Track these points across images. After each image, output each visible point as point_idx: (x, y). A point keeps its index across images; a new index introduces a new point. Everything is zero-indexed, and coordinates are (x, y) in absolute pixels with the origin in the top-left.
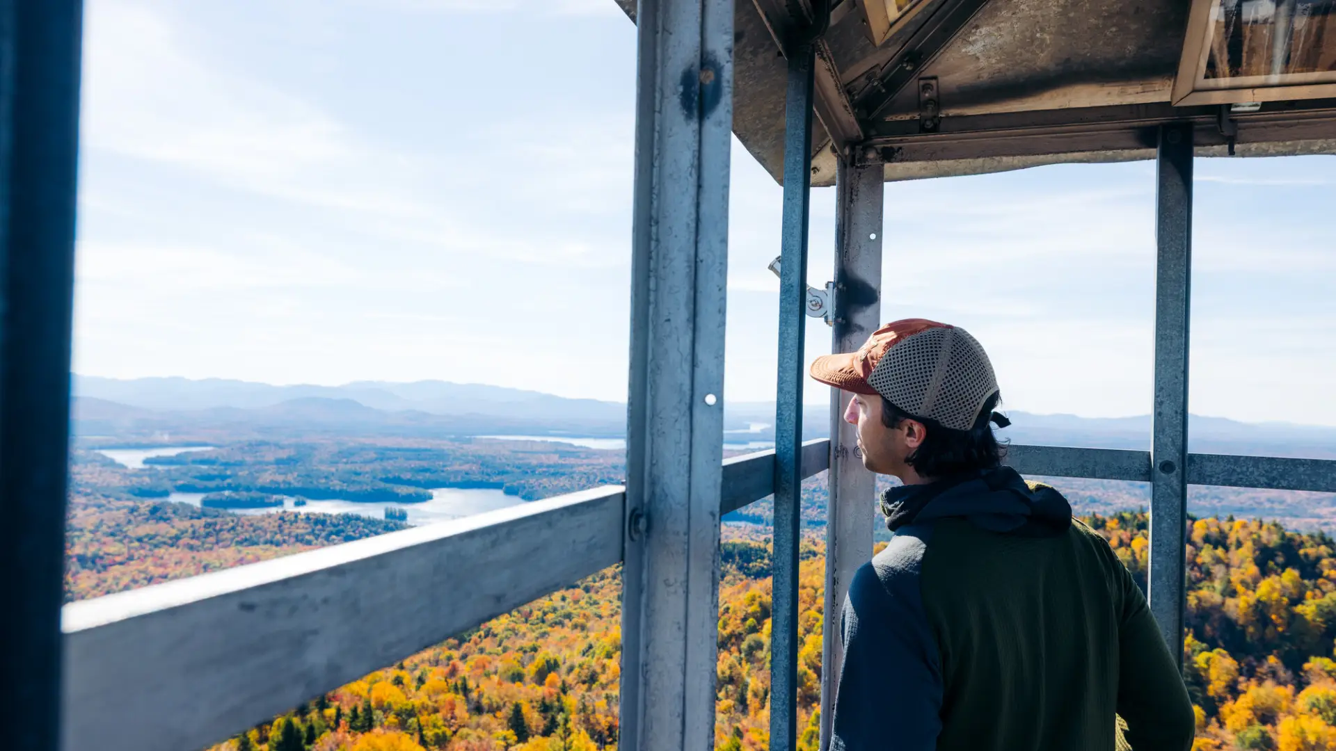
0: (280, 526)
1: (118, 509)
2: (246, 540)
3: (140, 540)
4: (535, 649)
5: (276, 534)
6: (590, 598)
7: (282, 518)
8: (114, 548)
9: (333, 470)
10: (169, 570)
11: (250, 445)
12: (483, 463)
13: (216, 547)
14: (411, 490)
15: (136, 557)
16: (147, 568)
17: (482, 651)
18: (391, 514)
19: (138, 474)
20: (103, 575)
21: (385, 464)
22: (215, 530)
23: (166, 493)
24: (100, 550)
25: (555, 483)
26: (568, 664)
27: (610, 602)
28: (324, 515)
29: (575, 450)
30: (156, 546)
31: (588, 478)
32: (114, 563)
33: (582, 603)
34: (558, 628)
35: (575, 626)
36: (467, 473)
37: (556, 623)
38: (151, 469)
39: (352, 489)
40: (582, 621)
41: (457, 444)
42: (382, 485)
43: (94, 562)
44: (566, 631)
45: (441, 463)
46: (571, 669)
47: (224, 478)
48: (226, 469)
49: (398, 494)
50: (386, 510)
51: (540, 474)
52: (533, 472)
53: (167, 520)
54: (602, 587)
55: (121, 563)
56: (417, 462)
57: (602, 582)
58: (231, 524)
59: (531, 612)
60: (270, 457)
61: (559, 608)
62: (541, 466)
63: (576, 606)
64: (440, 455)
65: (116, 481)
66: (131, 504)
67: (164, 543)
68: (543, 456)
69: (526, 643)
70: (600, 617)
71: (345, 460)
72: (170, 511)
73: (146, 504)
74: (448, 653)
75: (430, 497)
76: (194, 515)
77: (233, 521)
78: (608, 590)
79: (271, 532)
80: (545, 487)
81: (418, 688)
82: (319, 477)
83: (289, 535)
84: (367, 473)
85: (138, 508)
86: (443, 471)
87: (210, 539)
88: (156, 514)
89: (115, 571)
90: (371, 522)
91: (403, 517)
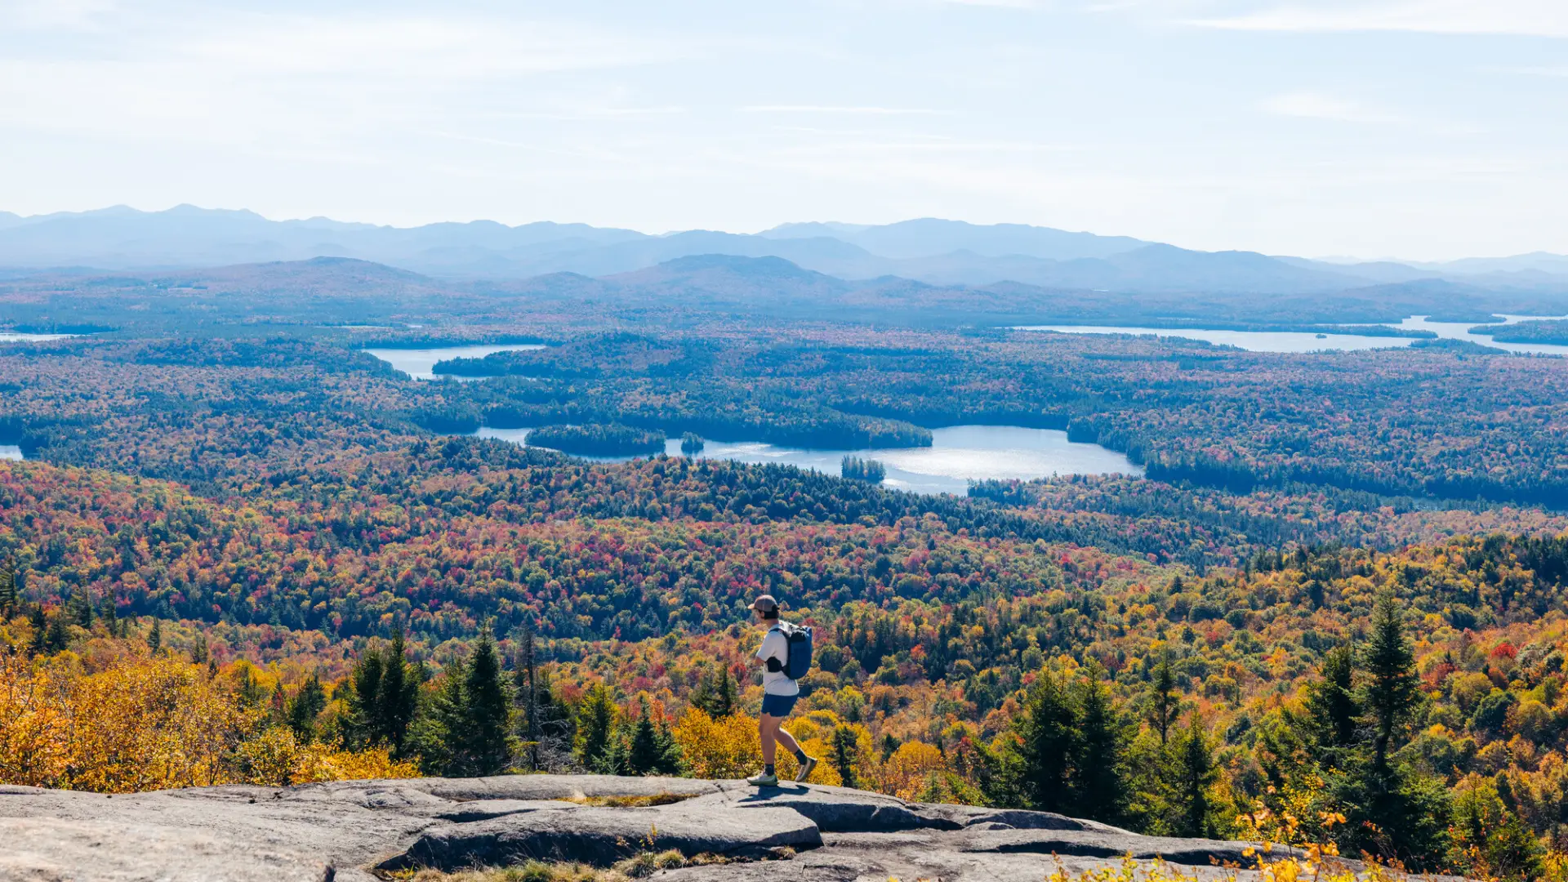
0: (656, 484)
1: (396, 448)
2: (599, 507)
3: (428, 500)
5: (650, 497)
6: (1245, 638)
7: (659, 470)
8: (389, 512)
9: (749, 386)
10: (475, 554)
11: (606, 339)
12: (1028, 375)
13: (550, 517)
14: (890, 426)
15: (423, 529)
16: (439, 547)
18: (855, 468)
19: (425, 389)
21: (843, 377)
22: (548, 488)
23: (472, 425)
24: (367, 514)
25: (1172, 419)
27: (1288, 648)
28: (733, 464)
29: (1208, 353)
30: (454, 512)
31: (1241, 409)
32: (391, 539)
33: (1228, 647)
35: (1213, 690)
36: (997, 397)
38: (446, 382)
39: (785, 422)
40: (1226, 680)
41: (976, 341)
42: (838, 416)
43: (358, 536)
45: (947, 377)
47: (563, 399)
48: (568, 384)
49: (867, 434)
50: (845, 463)
51: (1140, 400)
52: (1127, 397)
53: (471, 468)
54: (1270, 620)
55: (400, 540)
56: (902, 375)
57: (1270, 609)
58: (574, 478)
59: (1122, 658)
60: (641, 364)
61: (1179, 653)
62: (1142, 384)
63: (1215, 653)
64: (945, 362)
65: (391, 400)
66: (414, 440)
67: (467, 507)
68: (1147, 366)
70: (1267, 676)
71: (769, 370)
72: (475, 452)
73: (436, 442)
74: (957, 725)
75: (927, 443)
77: (577, 473)
78: (1283, 625)
79: (641, 494)
80: (1151, 426)
82: (724, 400)
83: (673, 497)
84: (810, 393)
85: (426, 445)
86: (950, 393)
87: (541, 503)
88: (454, 458)
89: (392, 550)
90: (816, 482)
91: (877, 474)
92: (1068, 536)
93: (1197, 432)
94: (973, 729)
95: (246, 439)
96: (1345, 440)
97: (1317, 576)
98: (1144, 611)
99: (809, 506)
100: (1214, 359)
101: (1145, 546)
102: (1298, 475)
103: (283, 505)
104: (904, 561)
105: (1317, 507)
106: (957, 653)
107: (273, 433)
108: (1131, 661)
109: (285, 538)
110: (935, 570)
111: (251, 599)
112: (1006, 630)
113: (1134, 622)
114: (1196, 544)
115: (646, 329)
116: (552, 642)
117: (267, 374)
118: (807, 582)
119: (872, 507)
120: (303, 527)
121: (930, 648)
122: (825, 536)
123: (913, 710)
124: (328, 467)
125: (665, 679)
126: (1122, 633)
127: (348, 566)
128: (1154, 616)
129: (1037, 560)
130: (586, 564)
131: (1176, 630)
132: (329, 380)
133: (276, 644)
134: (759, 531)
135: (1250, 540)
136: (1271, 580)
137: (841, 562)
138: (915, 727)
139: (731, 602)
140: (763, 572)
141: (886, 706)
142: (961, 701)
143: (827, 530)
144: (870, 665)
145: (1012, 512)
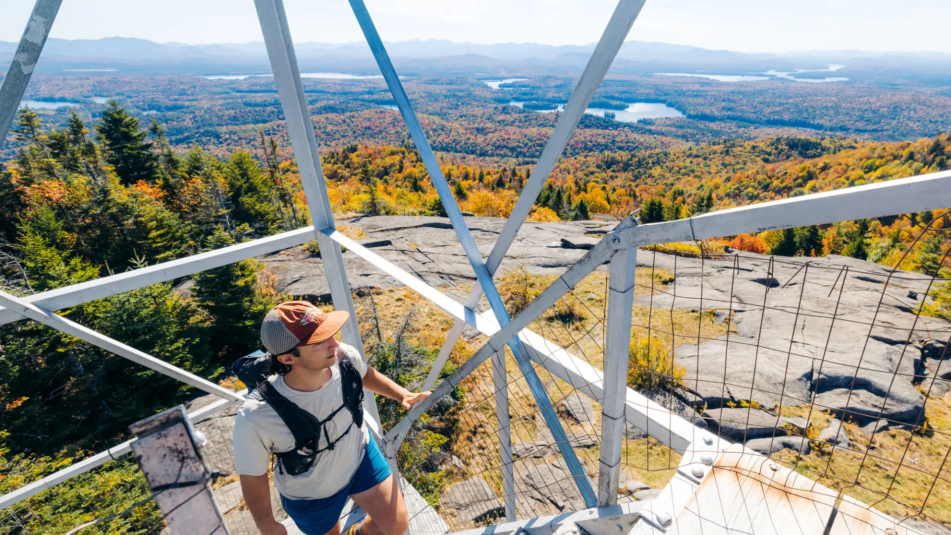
0: (556, 118)
1: (490, 108)
2: (542, 124)
3: (499, 122)
4: (672, 185)
7: (557, 115)
8: (489, 125)
10: (511, 136)
11: (543, 77)
12: (657, 88)
13: (529, 127)
14: (618, 103)
15: (498, 130)
16: (502, 134)
17: (646, 184)
18: (608, 114)
19: (497, 92)
20: (486, 137)
21: (606, 88)
22: (529, 119)
23: (509, 101)
24: (484, 126)
26: (689, 193)
30: (505, 125)
32: (490, 132)
33: (701, 165)
34: (686, 177)
35: (696, 176)
36: (648, 95)
37: (685, 174)
38: (502, 90)
40: (699, 174)
41: (643, 78)
42: (604, 100)
43: (482, 131)
44: (690, 178)
45: (634, 89)
46: (690, 196)
47: (532, 94)
48: (533, 90)
49: (612, 105)
51: (688, 96)
52: (684, 94)
53: (509, 113)
55: (493, 132)
56: (622, 88)
59: (673, 167)
60: (552, 84)
62: (689, 91)
64: (634, 84)
65: (489, 95)
66: (495, 106)
67: (509, 124)
68: (691, 85)
69: (668, 182)
70: (710, 173)
72: (510, 109)
73: (500, 106)
74: (629, 183)
76: (521, 112)
77: (536, 115)
79: (552, 121)
81: (613, 193)
85: (498, 107)
86: (635, 93)
87: (527, 123)
88: (505, 110)
89: (490, 135)
90: (597, 118)
91: (613, 116)
92: (663, 134)
93: (703, 105)
94: (633, 184)
95: (453, 105)
96: (744, 107)
97: (729, 147)
98: (680, 155)
99: (595, 125)
100: (709, 83)
101: (684, 137)
102: (729, 118)
103: (463, 123)
104: (619, 140)
105: (733, 127)
106: (631, 165)
107: (460, 103)
108: (675, 168)
109: (464, 132)
110: (626, 143)
111: (458, 147)
112: (644, 159)
113: (677, 158)
114: (697, 137)
115: (554, 75)
116: (530, 159)
117: (457, 87)
118: (594, 145)
119: (612, 125)
120: (469, 129)
121: (624, 163)
122: (600, 133)
123: (619, 179)
124: (474, 113)
125: (558, 170)
126: (674, 161)
127: (480, 139)
128: (683, 156)
129: (654, 140)
130: (538, 139)
131: (688, 160)
132: (472, 89)
133: (464, 158)
134: (582, 131)
135: (712, 136)
136: (715, 148)
137: (603, 140)
138: (619, 183)
139: (574, 150)
140: (583, 142)
141: (612, 178)
142: (631, 177)
143: (600, 131)
144: (609, 167)
145: (649, 127)
